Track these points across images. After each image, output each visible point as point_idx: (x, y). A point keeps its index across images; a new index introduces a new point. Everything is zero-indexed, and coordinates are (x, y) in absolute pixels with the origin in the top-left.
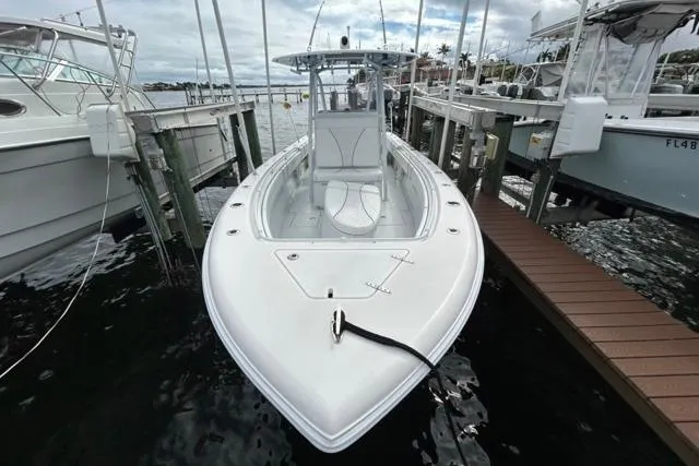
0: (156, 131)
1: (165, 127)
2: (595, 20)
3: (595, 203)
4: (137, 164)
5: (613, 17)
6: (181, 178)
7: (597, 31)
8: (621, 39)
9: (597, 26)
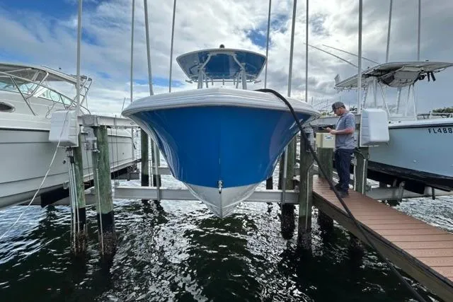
0: (96, 125)
1: (101, 124)
2: (369, 75)
3: (402, 184)
4: (75, 149)
5: (379, 73)
6: (104, 158)
7: (372, 81)
8: (387, 84)
9: (371, 78)
